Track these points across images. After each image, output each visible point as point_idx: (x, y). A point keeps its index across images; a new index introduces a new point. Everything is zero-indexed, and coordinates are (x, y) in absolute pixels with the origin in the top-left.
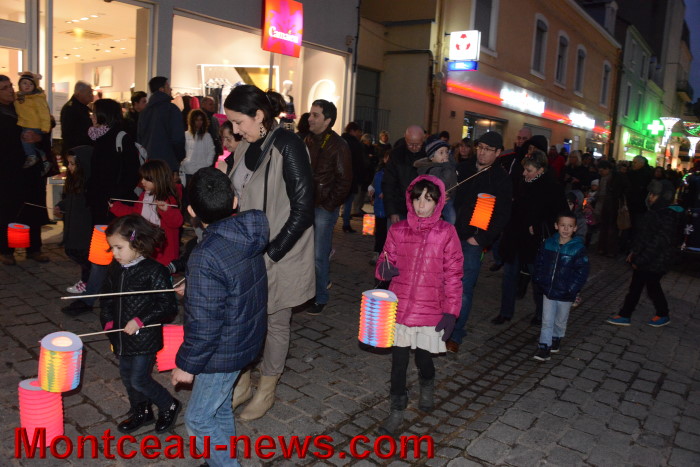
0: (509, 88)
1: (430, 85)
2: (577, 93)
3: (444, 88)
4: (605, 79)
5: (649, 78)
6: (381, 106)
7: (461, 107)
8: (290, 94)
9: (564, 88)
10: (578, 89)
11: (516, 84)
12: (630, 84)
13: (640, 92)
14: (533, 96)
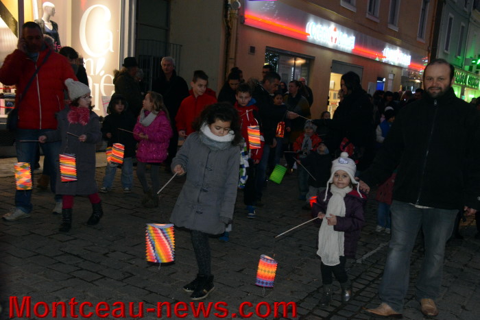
0: (316, 22)
1: (226, 16)
2: (391, 27)
3: (242, 19)
4: (424, 10)
5: (475, 7)
6: (171, 41)
7: (261, 42)
8: (52, 19)
9: (378, 21)
10: (393, 22)
11: (323, 17)
12: (451, 15)
13: (463, 24)
14: (343, 31)
